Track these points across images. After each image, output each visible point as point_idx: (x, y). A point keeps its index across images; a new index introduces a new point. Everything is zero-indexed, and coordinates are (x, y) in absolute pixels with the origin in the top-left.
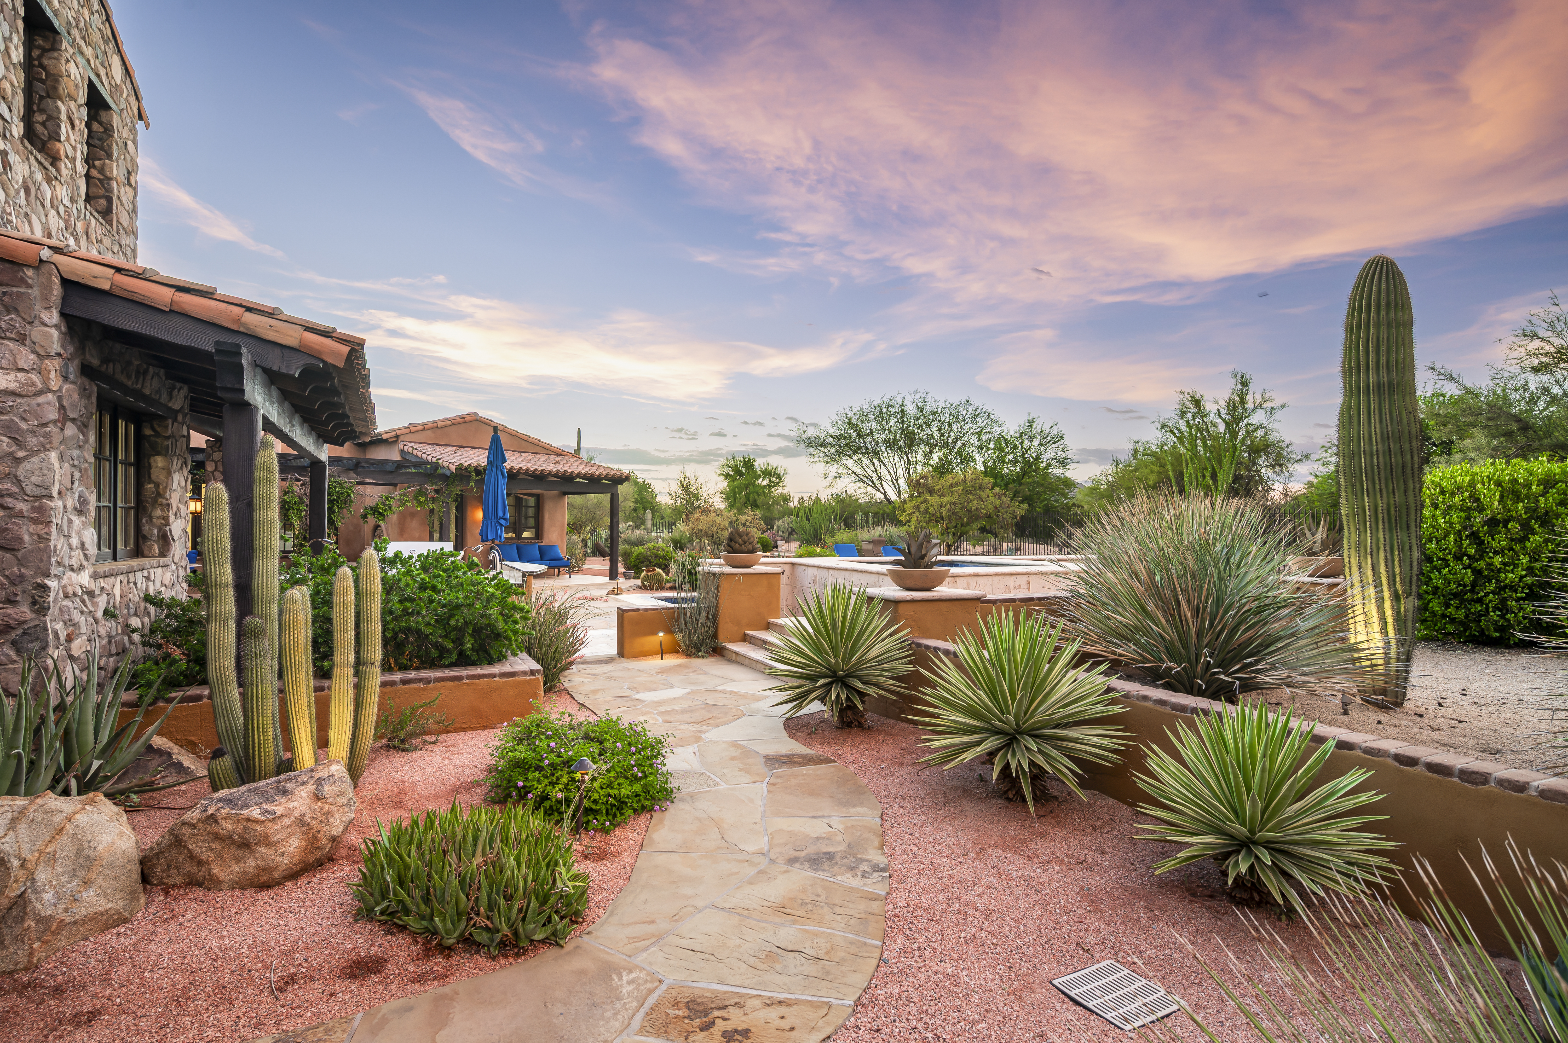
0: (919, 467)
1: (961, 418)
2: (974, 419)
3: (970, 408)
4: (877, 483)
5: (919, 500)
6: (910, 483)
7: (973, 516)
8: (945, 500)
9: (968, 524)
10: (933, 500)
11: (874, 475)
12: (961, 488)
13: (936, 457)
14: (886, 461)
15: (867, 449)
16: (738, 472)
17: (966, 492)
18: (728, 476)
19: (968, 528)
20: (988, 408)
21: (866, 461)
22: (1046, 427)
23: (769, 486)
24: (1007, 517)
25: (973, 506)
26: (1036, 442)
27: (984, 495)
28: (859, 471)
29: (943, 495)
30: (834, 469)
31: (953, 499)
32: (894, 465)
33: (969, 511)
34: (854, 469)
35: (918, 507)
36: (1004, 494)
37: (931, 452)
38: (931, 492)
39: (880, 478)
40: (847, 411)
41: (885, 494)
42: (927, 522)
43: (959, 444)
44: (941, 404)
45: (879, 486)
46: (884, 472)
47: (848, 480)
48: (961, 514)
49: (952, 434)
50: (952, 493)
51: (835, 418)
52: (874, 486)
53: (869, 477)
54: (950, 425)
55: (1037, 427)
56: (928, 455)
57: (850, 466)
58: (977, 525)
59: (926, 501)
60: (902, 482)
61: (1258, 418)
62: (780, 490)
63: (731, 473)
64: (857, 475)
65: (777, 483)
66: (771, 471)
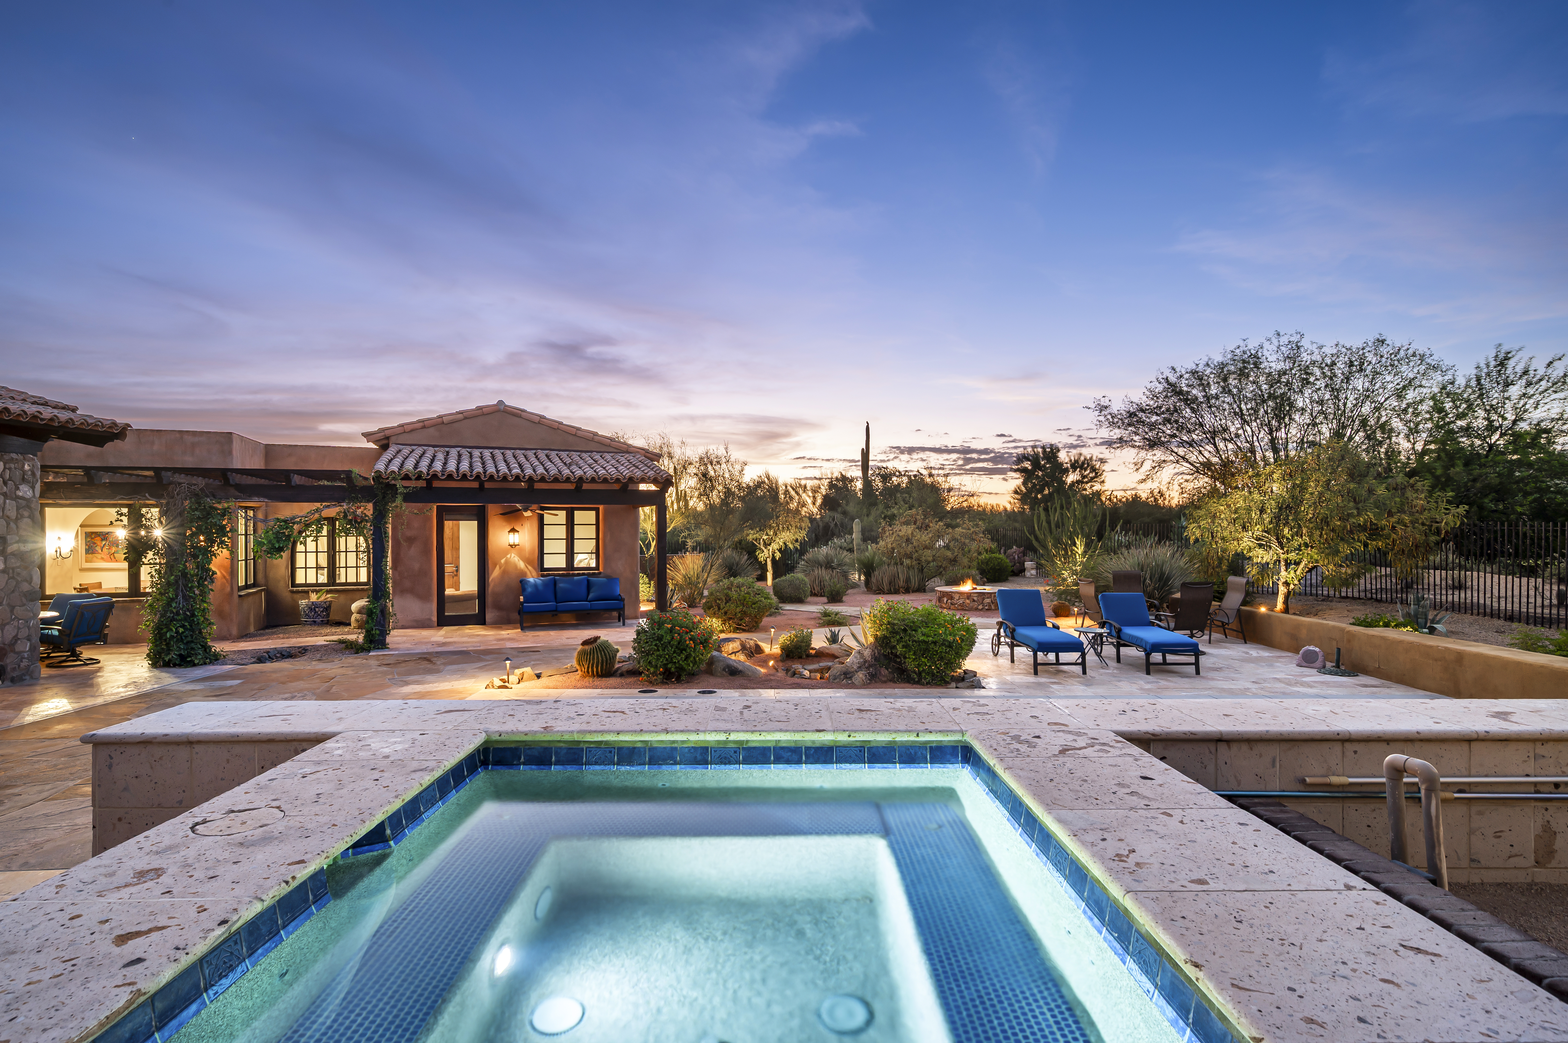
3: (1386, 352)
16: (1037, 466)
18: (1024, 472)
20: (1420, 347)
22: (1538, 365)
23: (1080, 483)
30: (1152, 455)
40: (1168, 373)
44: (1330, 350)
51: (1150, 386)
55: (1516, 367)
62: (1097, 487)
63: (1030, 468)
64: (1190, 463)
65: (1092, 478)
66: (1083, 463)
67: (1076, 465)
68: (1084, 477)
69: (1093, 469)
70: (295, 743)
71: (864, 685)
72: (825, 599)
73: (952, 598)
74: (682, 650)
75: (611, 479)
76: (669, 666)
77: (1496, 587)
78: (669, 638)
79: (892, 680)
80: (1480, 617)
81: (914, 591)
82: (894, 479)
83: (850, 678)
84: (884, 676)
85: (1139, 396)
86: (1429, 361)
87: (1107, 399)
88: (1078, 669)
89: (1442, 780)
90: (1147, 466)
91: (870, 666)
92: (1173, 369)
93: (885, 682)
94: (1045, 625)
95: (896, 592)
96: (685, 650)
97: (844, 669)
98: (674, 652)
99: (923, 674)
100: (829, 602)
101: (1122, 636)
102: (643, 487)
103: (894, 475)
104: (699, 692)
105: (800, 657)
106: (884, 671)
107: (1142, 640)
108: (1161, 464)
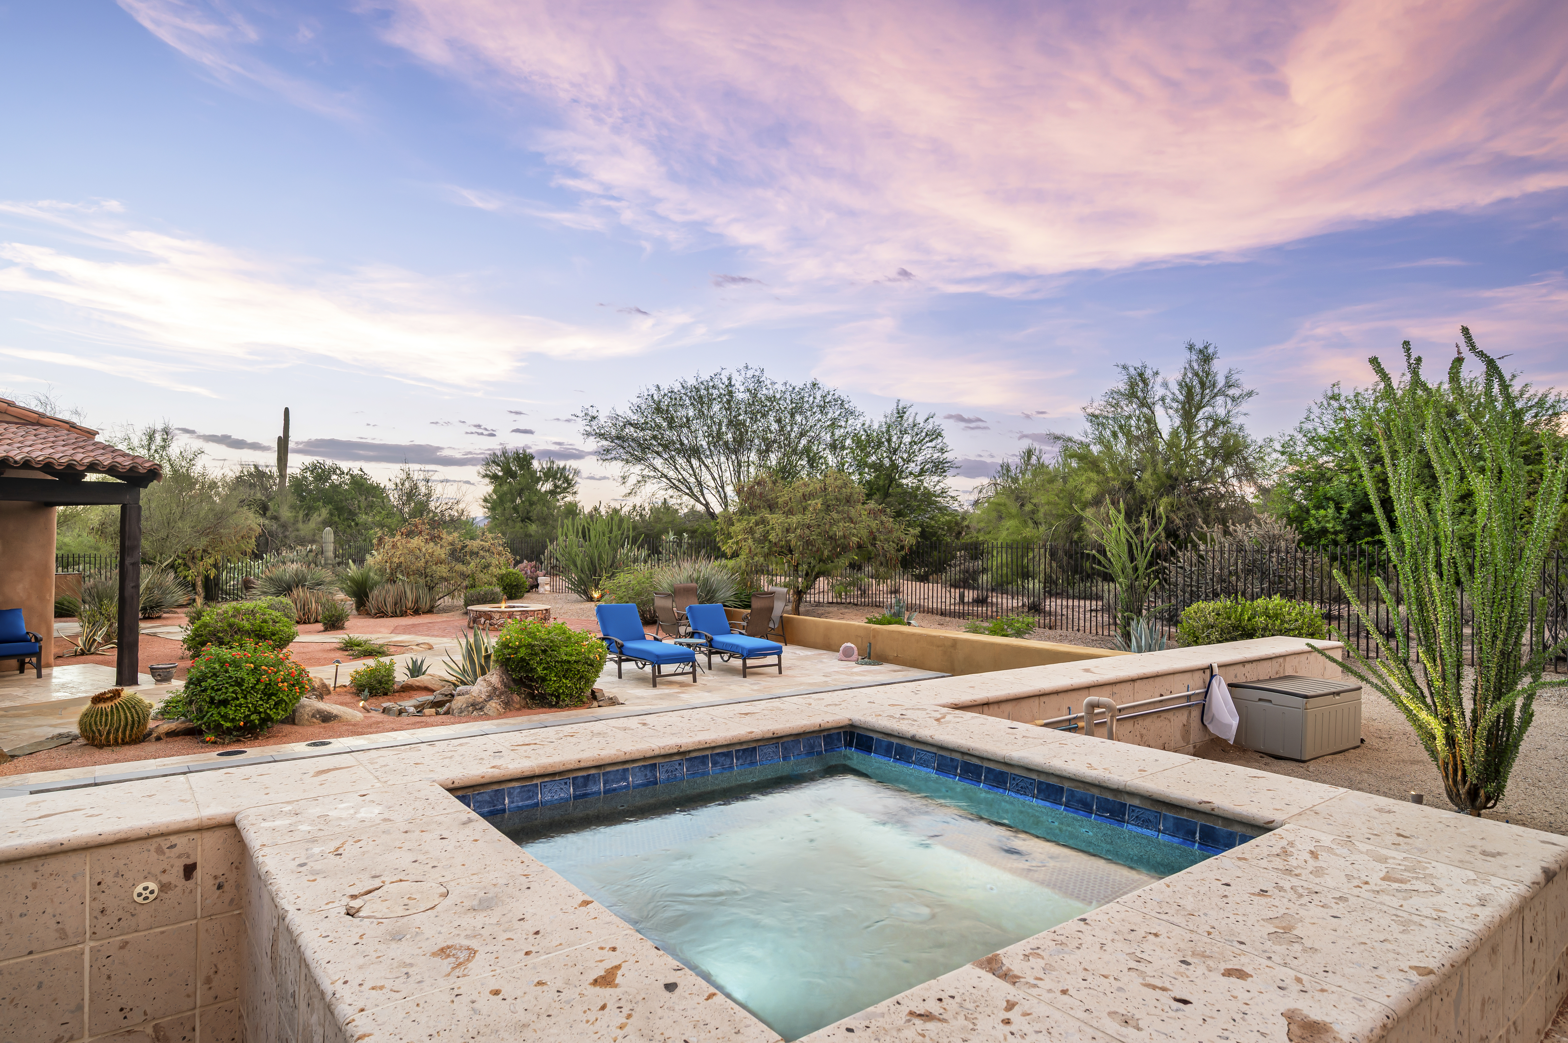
0: (752, 469)
1: (806, 406)
2: (822, 409)
3: (818, 395)
4: (696, 490)
5: (753, 519)
6: (739, 492)
7: (840, 547)
8: (794, 520)
9: (831, 559)
10: (776, 519)
11: (692, 480)
12: (819, 501)
13: (773, 459)
14: (708, 461)
15: (682, 444)
16: (509, 473)
17: (828, 508)
18: (494, 478)
19: (830, 565)
20: (842, 393)
21: (681, 461)
22: (920, 420)
23: (553, 493)
24: (891, 548)
25: (838, 531)
26: (907, 439)
27: (853, 513)
28: (672, 474)
29: (791, 512)
30: (637, 469)
31: (808, 518)
32: (719, 466)
33: (832, 538)
34: (665, 471)
35: (751, 531)
36: (883, 511)
37: (767, 451)
38: (772, 507)
39: (700, 484)
40: (653, 391)
41: (707, 505)
42: (766, 556)
43: (804, 442)
44: (780, 387)
45: (698, 494)
46: (706, 477)
47: (656, 486)
48: (819, 542)
49: (796, 429)
50: (805, 509)
51: (636, 401)
52: (692, 495)
53: (684, 481)
54: (792, 415)
55: (908, 420)
56: (764, 454)
57: (660, 467)
58: (844, 561)
59: (763, 521)
60: (730, 490)
61: (1220, 407)
62: (569, 498)
63: (500, 474)
64: (668, 479)
65: (565, 489)
66: (557, 473)
67: (550, 474)
68: (556, 486)
69: (567, 480)
70: (158, 840)
71: (500, 714)
72: (320, 626)
73: (491, 618)
74: (270, 696)
75: (16, 462)
76: (253, 717)
77: (918, 591)
78: (253, 681)
79: (527, 706)
80: (925, 614)
81: (424, 613)
82: (334, 477)
83: (481, 709)
84: (517, 703)
85: (625, 411)
86: (846, 406)
87: (595, 410)
88: (689, 678)
89: (1118, 707)
90: (632, 480)
91: (502, 693)
92: (658, 387)
93: (519, 709)
94: (644, 638)
95: (403, 614)
96: (275, 695)
97: (470, 700)
98: (261, 699)
99: (562, 697)
100: (326, 630)
101: (714, 644)
102: (91, 477)
103: (335, 473)
104: (309, 745)
105: (386, 694)
106: (516, 698)
107: (737, 646)
108: (644, 479)
